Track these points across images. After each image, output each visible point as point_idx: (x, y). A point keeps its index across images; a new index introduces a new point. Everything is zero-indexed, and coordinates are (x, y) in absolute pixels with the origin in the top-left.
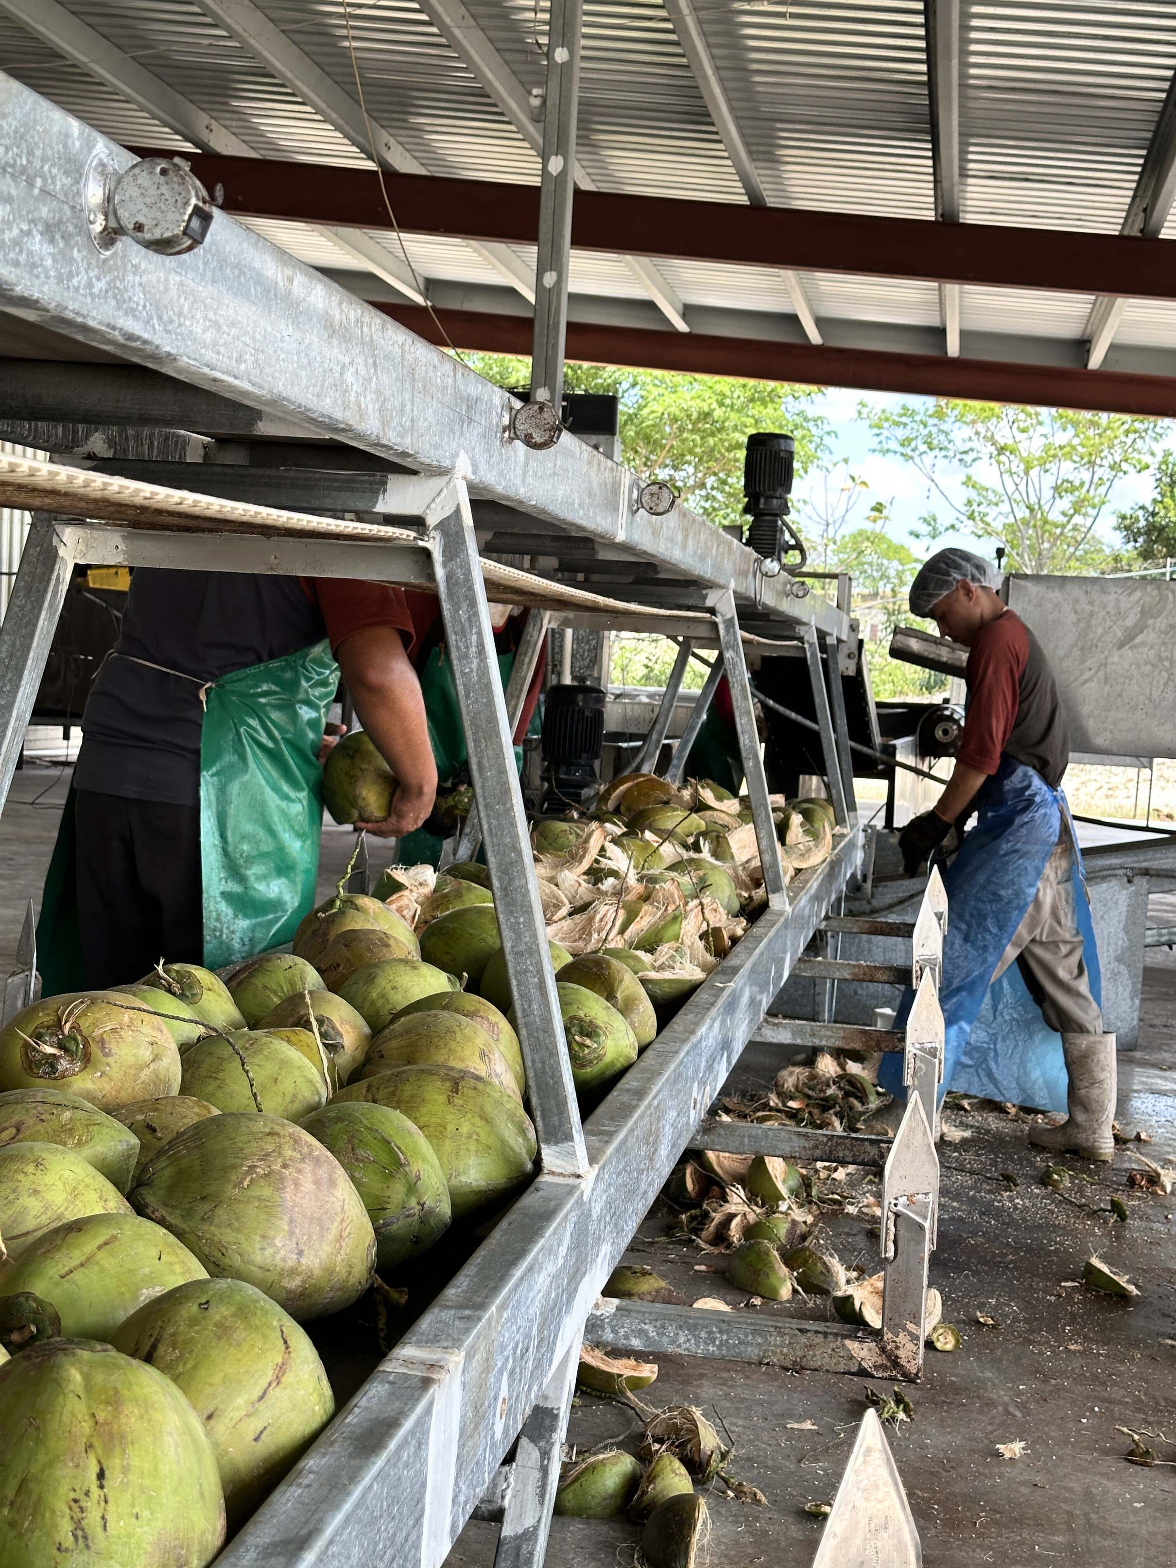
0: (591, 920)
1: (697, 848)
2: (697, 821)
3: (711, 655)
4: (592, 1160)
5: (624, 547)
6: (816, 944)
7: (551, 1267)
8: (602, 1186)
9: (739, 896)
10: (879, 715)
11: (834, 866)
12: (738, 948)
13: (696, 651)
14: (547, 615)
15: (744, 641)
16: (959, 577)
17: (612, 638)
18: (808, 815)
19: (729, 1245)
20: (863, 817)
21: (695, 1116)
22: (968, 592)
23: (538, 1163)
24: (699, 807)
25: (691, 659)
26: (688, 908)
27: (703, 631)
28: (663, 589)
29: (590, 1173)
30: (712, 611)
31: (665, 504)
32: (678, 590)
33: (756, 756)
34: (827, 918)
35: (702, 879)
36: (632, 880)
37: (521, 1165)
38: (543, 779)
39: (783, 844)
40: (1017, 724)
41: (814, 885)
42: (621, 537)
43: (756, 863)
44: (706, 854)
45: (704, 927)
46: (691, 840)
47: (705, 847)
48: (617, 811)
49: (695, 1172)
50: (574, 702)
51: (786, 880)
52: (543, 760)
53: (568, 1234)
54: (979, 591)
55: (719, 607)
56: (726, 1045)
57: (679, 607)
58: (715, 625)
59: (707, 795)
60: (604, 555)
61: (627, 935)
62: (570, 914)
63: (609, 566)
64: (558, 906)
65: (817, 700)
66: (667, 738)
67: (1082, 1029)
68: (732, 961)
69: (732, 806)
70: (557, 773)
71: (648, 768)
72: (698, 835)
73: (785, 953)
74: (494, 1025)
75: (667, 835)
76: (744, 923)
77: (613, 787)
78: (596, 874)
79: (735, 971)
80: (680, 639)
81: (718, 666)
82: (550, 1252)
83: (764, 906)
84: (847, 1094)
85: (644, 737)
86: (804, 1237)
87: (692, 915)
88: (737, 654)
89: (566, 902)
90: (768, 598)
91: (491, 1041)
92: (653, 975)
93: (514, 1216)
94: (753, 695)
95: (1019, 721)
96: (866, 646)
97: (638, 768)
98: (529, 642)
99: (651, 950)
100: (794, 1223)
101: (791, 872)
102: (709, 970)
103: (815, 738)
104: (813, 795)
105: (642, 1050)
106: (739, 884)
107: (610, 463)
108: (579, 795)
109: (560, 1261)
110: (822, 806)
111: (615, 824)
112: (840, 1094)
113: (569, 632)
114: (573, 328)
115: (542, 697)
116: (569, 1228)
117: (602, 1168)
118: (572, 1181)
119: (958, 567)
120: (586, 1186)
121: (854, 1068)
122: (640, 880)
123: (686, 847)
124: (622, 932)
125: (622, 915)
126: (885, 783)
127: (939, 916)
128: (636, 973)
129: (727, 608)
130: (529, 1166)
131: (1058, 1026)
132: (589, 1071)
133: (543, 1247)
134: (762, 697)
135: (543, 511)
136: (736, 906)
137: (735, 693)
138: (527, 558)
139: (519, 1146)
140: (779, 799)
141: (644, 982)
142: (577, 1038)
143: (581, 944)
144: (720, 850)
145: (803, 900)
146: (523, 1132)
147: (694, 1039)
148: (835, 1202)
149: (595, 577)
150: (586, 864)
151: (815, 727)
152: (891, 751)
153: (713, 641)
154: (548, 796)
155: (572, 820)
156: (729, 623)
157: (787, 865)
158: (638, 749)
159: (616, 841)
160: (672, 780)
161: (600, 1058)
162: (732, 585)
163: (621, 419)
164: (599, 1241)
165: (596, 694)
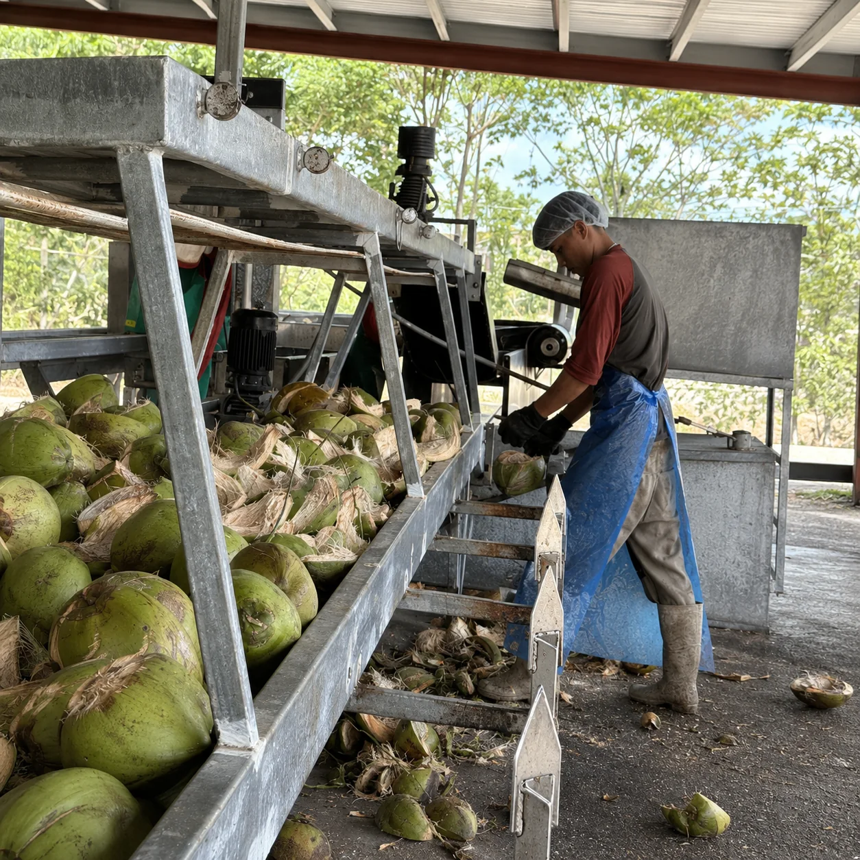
0: (265, 508)
1: (349, 445)
2: (350, 424)
3: (361, 286)
4: (262, 733)
5: (291, 199)
6: (449, 524)
7: (225, 836)
8: (269, 758)
9: (384, 485)
10: (497, 331)
11: (461, 460)
12: (383, 532)
13: (349, 282)
14: (231, 253)
15: (387, 274)
16: (576, 218)
17: (282, 271)
18: (440, 418)
19: (379, 794)
20: (484, 416)
21: (350, 684)
22: (582, 229)
23: (215, 736)
24: (351, 410)
25: (345, 289)
26: (344, 497)
27: (354, 267)
28: (322, 233)
29: (259, 745)
30: (361, 250)
31: (323, 164)
32: (334, 233)
33: (396, 370)
34: (458, 502)
35: (354, 472)
36: (299, 473)
37: (199, 738)
38: (228, 386)
39: (418, 441)
40: (619, 343)
41: (446, 474)
42: (288, 190)
43: (396, 458)
44: (357, 451)
45: (356, 515)
46: (345, 439)
47: (356, 445)
48: (286, 413)
49: (351, 729)
50: (252, 324)
51: (421, 473)
52: (228, 371)
53: (240, 802)
54: (593, 231)
55: (367, 247)
56: (374, 618)
57: (336, 247)
58: (364, 261)
59: (359, 401)
60: (276, 205)
61: (294, 520)
62: (247, 504)
63: (280, 215)
64: (237, 497)
65: (445, 322)
66: (325, 352)
67: (674, 602)
68: (378, 543)
69: (376, 410)
70: (239, 381)
71: (311, 378)
72: (350, 436)
73: (423, 533)
74: (180, 605)
75: (325, 435)
76: (387, 509)
77: (282, 394)
78: (270, 469)
79: (381, 553)
80: (336, 272)
81: (366, 294)
82: (224, 822)
83: (403, 494)
84: (477, 653)
85: (306, 352)
86: (442, 788)
87: (348, 504)
88: (381, 283)
89: (243, 492)
90: (407, 239)
91: (177, 623)
92: (314, 558)
93: (193, 787)
94: (393, 317)
95: (621, 340)
96: (487, 277)
97: (303, 377)
98: (217, 275)
99: (313, 534)
100: (434, 775)
101: (425, 465)
102: (360, 553)
103: (444, 353)
104: (442, 400)
105: (305, 627)
106: (383, 475)
107: (279, 131)
108: (257, 399)
109: (233, 828)
110: (449, 409)
111: (284, 425)
112: (472, 654)
113: (250, 267)
114: (250, 28)
115: (228, 319)
116: (242, 795)
117: (272, 738)
118: (244, 754)
119: (575, 210)
120: (257, 758)
121: (482, 631)
122: (306, 473)
123: (341, 444)
124: (290, 517)
125: (290, 504)
126: (500, 389)
127: (559, 517)
128: (300, 556)
129: (373, 247)
130: (207, 738)
131: (654, 598)
132: (258, 648)
133: (218, 816)
134: (400, 318)
135: (227, 169)
136: (380, 494)
137: (379, 315)
138: (215, 209)
139: (198, 720)
140: (416, 404)
141: (307, 564)
142: (250, 619)
143: (254, 529)
144: (368, 448)
145: (437, 488)
146: (201, 706)
147: (349, 616)
148: (470, 755)
149: (269, 223)
150: (261, 461)
151: (444, 344)
152: (505, 362)
153: (361, 274)
154: (230, 400)
155: (250, 421)
156: (375, 260)
157: (421, 458)
158: (303, 361)
159: (285, 439)
160: (330, 388)
161: (268, 636)
162: (377, 230)
163: (286, 96)
164: (268, 804)
165: (270, 316)
